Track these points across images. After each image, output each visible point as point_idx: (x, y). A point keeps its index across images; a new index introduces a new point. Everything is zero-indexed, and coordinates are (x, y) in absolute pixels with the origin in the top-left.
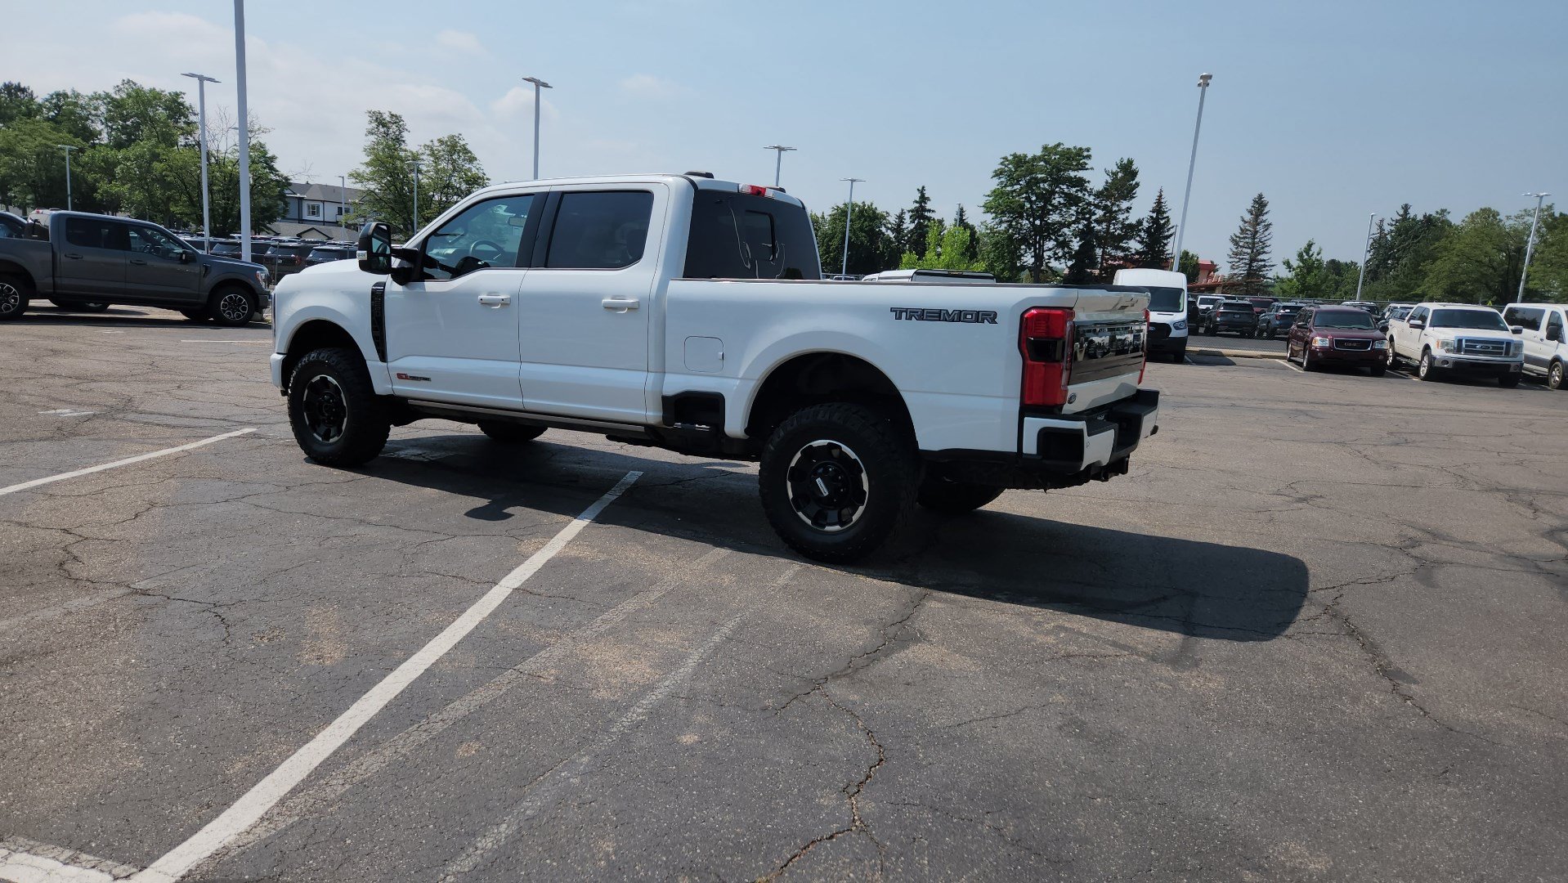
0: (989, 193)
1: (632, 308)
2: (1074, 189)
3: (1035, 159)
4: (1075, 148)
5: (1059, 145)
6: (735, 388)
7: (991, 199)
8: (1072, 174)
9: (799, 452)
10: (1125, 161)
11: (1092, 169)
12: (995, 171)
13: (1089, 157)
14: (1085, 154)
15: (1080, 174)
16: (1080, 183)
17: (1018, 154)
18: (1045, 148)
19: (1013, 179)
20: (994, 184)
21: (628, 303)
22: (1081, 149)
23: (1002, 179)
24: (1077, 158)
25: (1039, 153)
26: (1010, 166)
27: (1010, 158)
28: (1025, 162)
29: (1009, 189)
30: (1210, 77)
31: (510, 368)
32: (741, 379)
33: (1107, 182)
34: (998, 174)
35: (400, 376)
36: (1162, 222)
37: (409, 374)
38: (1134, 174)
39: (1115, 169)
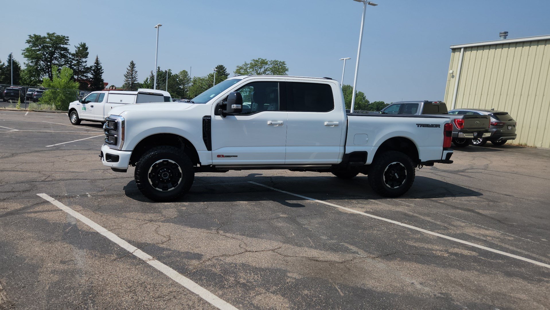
0: (24, 49)
1: (336, 125)
2: (63, 52)
3: (45, 38)
4: (62, 36)
5: (54, 33)
6: (372, 149)
7: (25, 52)
8: (62, 46)
9: (388, 166)
10: (83, 44)
11: (69, 45)
12: (27, 41)
13: (68, 40)
14: (67, 38)
15: (65, 46)
16: (66, 50)
17: (36, 34)
18: (48, 34)
19: (35, 45)
20: (27, 46)
21: (334, 124)
22: (64, 36)
23: (30, 44)
24: (63, 40)
25: (46, 36)
26: (34, 39)
27: (32, 36)
28: (40, 38)
29: (33, 48)
30: (161, 26)
31: (281, 149)
32: (374, 146)
33: (76, 51)
34: (28, 42)
35: (219, 156)
36: (99, 67)
37: (225, 155)
38: (87, 49)
39: (79, 46)
